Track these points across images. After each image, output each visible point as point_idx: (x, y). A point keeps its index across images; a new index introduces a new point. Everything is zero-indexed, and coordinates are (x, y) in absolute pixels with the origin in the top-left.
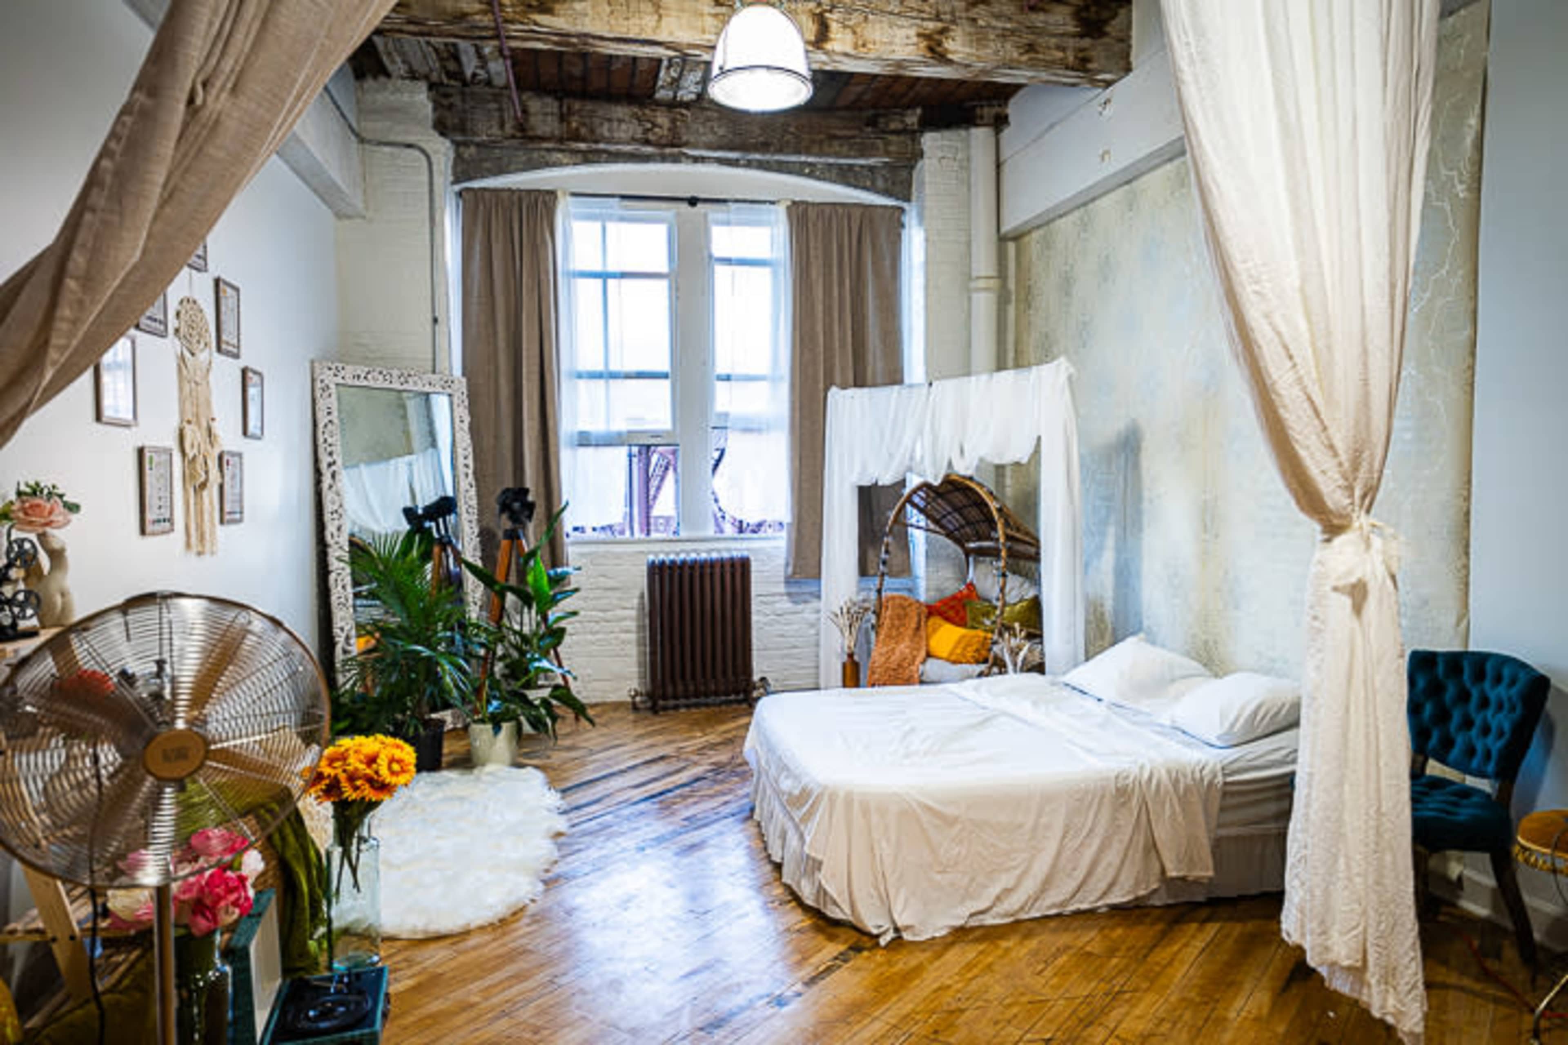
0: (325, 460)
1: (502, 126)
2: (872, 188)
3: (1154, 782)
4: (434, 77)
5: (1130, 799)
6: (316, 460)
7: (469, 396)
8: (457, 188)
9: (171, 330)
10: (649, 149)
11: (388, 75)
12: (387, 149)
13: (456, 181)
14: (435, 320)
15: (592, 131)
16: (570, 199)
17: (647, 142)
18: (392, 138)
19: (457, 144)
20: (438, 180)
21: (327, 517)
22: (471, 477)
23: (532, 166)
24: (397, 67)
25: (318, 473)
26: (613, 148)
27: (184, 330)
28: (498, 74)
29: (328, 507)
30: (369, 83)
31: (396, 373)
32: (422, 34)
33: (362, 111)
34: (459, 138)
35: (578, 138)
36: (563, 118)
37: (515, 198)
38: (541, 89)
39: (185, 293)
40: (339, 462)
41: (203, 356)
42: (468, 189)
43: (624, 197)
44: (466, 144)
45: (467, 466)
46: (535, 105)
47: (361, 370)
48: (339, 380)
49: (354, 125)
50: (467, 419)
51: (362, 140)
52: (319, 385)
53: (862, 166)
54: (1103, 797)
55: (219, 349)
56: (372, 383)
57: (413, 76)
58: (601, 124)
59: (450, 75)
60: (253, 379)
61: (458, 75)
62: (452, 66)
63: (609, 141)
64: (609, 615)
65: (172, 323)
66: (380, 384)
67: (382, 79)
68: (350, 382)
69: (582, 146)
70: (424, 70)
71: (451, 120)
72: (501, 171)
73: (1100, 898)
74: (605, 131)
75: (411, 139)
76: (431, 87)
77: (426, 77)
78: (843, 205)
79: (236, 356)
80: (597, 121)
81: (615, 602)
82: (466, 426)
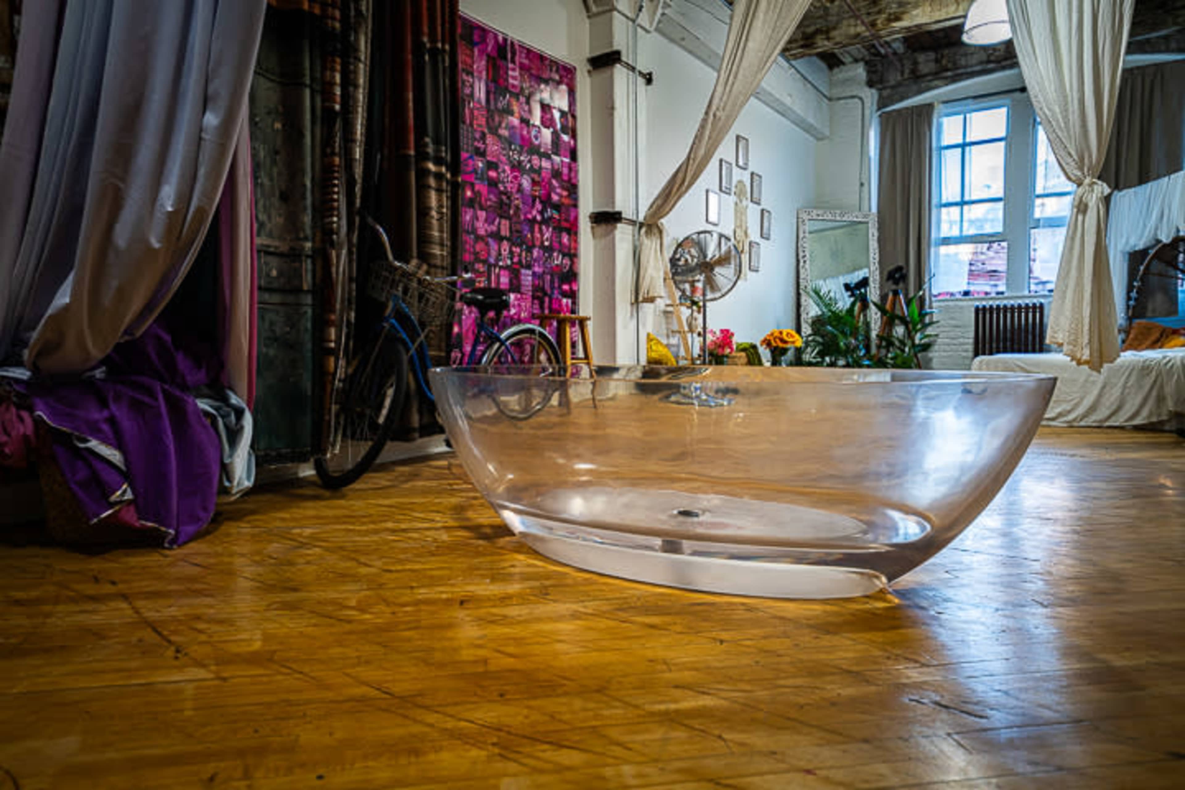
0: (801, 254)
1: (902, 73)
2: (1168, 51)
3: (1170, 364)
4: (867, 58)
5: (1151, 372)
6: (797, 255)
7: (878, 222)
8: (879, 113)
9: (733, 193)
10: (991, 66)
11: (843, 63)
12: (842, 102)
13: (879, 109)
14: (862, 185)
15: (955, 63)
16: (941, 106)
17: (989, 62)
18: (844, 95)
19: (880, 90)
20: (867, 112)
21: (801, 281)
22: (877, 265)
23: (920, 92)
24: (847, 59)
25: (798, 261)
26: (969, 70)
27: (737, 193)
28: (899, 48)
29: (802, 276)
30: (836, 70)
31: (838, 212)
32: (842, 47)
33: (832, 84)
34: (880, 86)
35: (947, 70)
36: (937, 61)
37: (910, 112)
38: (923, 49)
39: (739, 178)
40: (808, 256)
41: (745, 203)
42: (884, 113)
43: (975, 98)
44: (885, 88)
45: (874, 259)
46: (921, 58)
47: (820, 212)
48: (810, 217)
49: (826, 93)
50: (876, 234)
51: (830, 99)
52: (800, 220)
53: (1158, 37)
54: (1132, 370)
55: (752, 201)
56: (825, 218)
57: (856, 61)
58: (960, 60)
59: (875, 55)
60: (766, 215)
61: (878, 54)
62: (873, 51)
63: (966, 67)
64: (955, 342)
65: (733, 189)
66: (830, 217)
67: (842, 67)
68: (815, 217)
69: (949, 74)
70: (860, 56)
71: (875, 78)
72: (902, 99)
73: (1126, 421)
74: (963, 62)
75: (854, 93)
76: (867, 63)
77: (862, 59)
78: (1138, 68)
79: (758, 204)
80: (958, 57)
81: (960, 334)
82: (876, 238)
